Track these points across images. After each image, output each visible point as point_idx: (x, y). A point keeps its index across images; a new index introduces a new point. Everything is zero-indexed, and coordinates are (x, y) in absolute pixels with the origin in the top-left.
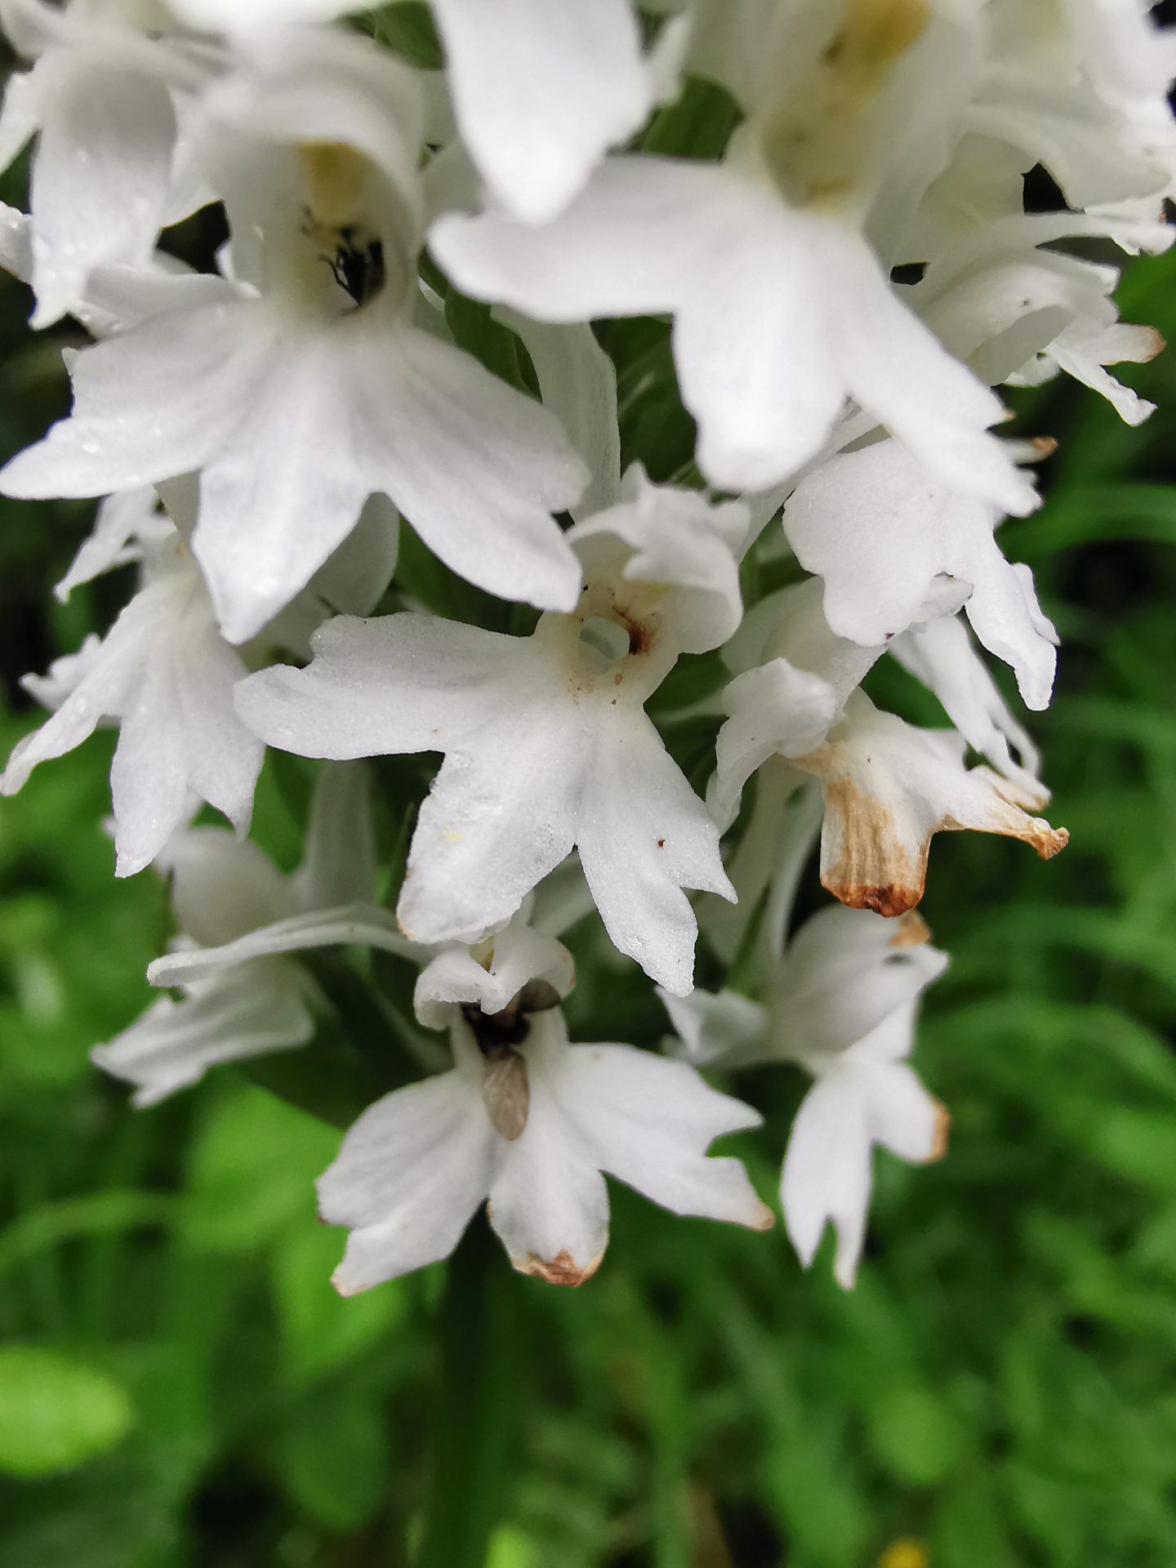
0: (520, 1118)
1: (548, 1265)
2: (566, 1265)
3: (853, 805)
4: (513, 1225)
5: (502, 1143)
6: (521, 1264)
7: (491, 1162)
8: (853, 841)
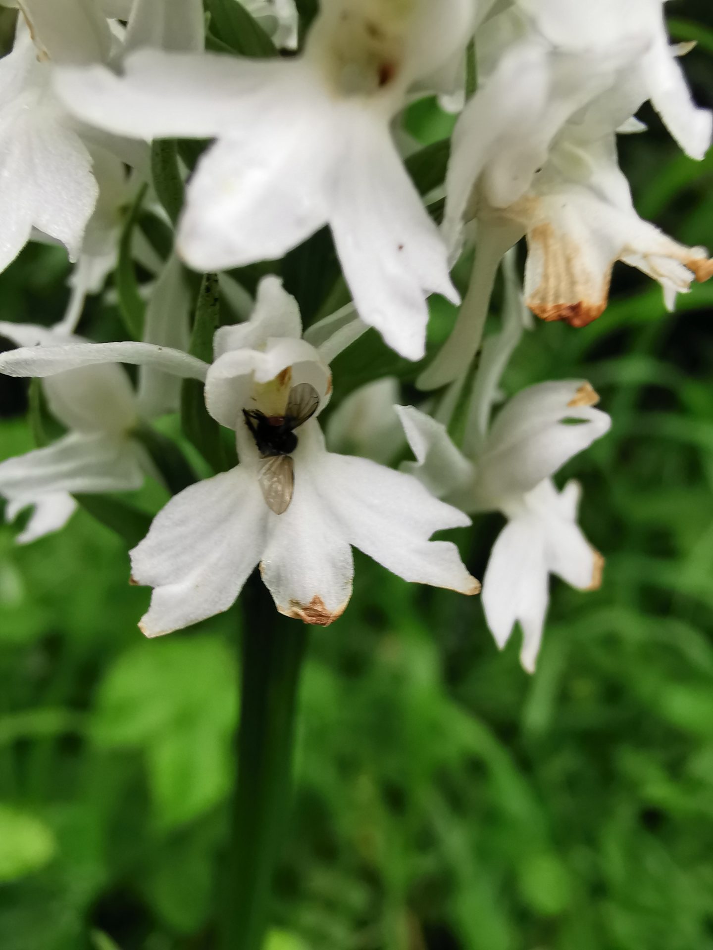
0: (288, 498)
1: (305, 609)
2: (318, 608)
3: (551, 241)
4: (278, 579)
5: (273, 517)
6: (284, 609)
7: (264, 532)
8: (551, 270)
